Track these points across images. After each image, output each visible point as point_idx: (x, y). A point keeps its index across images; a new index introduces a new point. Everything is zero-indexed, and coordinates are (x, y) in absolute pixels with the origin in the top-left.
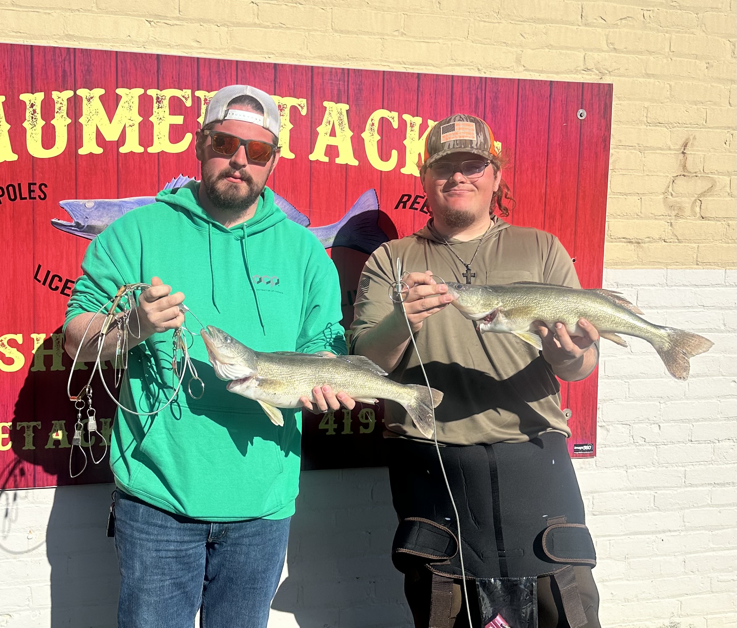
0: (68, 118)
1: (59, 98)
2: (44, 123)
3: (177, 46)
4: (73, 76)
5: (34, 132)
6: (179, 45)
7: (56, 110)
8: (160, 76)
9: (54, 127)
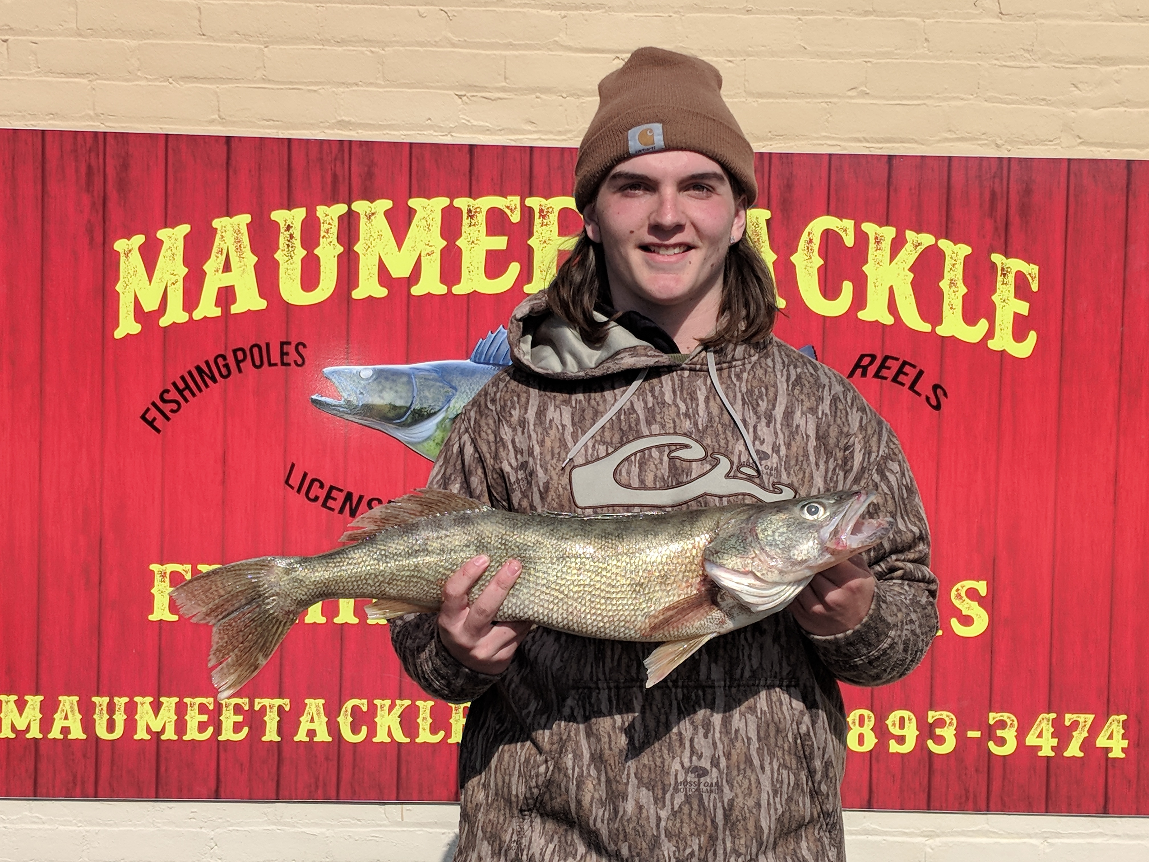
0: (338, 246)
1: (327, 215)
2: (304, 253)
3: (501, 130)
4: (347, 181)
5: (290, 267)
6: (503, 129)
7: (322, 234)
8: (473, 178)
9: (317, 258)
